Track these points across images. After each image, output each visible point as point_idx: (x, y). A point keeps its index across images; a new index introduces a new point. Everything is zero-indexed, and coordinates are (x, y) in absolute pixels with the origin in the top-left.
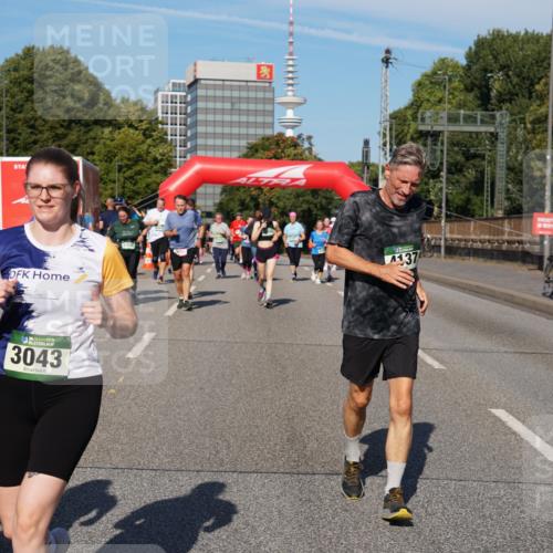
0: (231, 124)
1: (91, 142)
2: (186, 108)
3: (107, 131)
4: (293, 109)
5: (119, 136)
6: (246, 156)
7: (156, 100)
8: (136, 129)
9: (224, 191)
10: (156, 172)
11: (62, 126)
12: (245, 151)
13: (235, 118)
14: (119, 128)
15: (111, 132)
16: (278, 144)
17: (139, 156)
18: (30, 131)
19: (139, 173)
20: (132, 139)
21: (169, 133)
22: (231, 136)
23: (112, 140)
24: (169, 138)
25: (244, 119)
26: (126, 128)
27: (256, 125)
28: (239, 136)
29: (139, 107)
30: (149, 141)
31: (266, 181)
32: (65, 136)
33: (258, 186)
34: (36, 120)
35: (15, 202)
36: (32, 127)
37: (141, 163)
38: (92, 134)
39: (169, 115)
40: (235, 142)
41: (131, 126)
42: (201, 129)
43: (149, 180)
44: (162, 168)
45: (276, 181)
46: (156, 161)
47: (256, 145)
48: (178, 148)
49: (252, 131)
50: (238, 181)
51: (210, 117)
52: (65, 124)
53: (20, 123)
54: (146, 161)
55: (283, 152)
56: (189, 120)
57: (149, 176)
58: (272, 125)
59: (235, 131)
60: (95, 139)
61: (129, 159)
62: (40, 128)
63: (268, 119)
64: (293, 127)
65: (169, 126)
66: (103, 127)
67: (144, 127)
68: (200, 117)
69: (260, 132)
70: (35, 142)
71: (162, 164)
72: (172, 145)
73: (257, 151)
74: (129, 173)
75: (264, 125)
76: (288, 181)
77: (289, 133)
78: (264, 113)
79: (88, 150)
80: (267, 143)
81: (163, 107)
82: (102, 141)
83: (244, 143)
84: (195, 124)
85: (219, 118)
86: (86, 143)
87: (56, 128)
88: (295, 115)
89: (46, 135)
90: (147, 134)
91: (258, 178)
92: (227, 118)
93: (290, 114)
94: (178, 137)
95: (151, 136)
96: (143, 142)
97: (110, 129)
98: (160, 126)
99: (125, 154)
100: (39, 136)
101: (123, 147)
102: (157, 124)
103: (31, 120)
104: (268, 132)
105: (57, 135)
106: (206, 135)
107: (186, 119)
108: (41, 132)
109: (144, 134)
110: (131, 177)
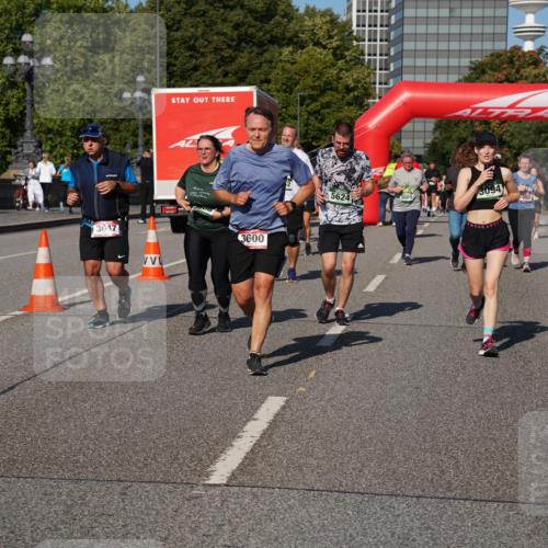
0: (449, 37)
1: (265, 67)
2: (389, 18)
3: (286, 51)
4: (534, 13)
5: (301, 56)
6: (468, 80)
7: (350, 8)
8: (324, 47)
9: (437, 127)
10: (349, 104)
11: (229, 46)
12: (466, 73)
13: (455, 29)
14: (303, 48)
15: (292, 53)
16: (511, 62)
17: (328, 83)
18: (190, 53)
19: (328, 105)
20: (318, 60)
21: (366, 52)
22: (449, 53)
23: (292, 64)
24: (367, 57)
25: (466, 29)
26: (311, 47)
27: (482, 37)
28: (460, 54)
29: (328, 18)
30: (340, 63)
31: (498, 112)
32: (232, 59)
33: (486, 118)
34: (197, 39)
35: (172, 146)
36: (192, 48)
37: (329, 92)
38: (267, 56)
39: (367, 28)
40: (454, 62)
41: (317, 44)
42: (408, 45)
43: (341, 115)
44: (356, 98)
45: (511, 112)
46: (349, 90)
47: (482, 64)
48: (378, 72)
49: (477, 46)
50: (460, 113)
51: (421, 29)
52: (234, 43)
53: (177, 44)
54: (336, 90)
55: (518, 71)
56: (392, 33)
57: (339, 109)
58: (504, 36)
59: (454, 46)
60: (271, 62)
61: (313, 88)
62: (202, 50)
63: (500, 29)
64: (533, 39)
65: (367, 43)
66: (281, 46)
67: (334, 44)
68: (408, 29)
69: (488, 46)
70: (196, 68)
71: (356, 93)
72: (371, 67)
73: (483, 72)
74: (314, 106)
75: (494, 37)
76: (529, 111)
77: (528, 46)
78: (495, 20)
79: (263, 77)
80: (497, 61)
81: (358, 17)
82: (280, 65)
83: (465, 62)
84: (401, 39)
85: (432, 29)
86: (258, 68)
87: (222, 49)
88: (536, 21)
89: (210, 58)
90: (338, 54)
91: (487, 108)
92: (444, 29)
93: (530, 20)
94: (378, 57)
95: (343, 57)
96: (333, 65)
97: (291, 48)
98: (355, 43)
99: (309, 81)
100: (201, 59)
101: (307, 72)
102: (351, 40)
103: (190, 39)
104: (500, 46)
105: (223, 58)
106: (415, 53)
107: (388, 33)
108: (203, 55)
109: (334, 55)
110: (318, 112)
